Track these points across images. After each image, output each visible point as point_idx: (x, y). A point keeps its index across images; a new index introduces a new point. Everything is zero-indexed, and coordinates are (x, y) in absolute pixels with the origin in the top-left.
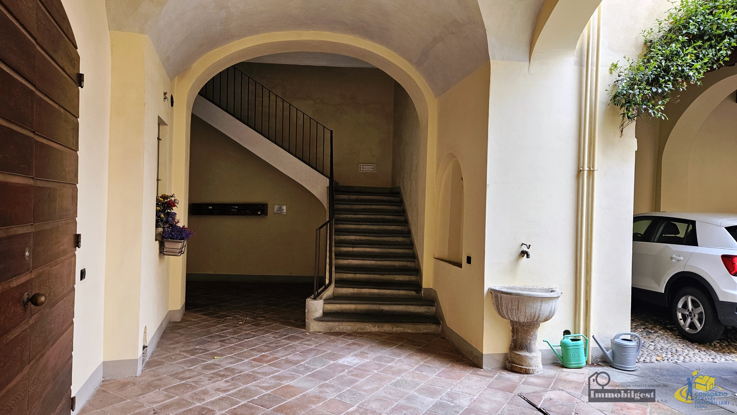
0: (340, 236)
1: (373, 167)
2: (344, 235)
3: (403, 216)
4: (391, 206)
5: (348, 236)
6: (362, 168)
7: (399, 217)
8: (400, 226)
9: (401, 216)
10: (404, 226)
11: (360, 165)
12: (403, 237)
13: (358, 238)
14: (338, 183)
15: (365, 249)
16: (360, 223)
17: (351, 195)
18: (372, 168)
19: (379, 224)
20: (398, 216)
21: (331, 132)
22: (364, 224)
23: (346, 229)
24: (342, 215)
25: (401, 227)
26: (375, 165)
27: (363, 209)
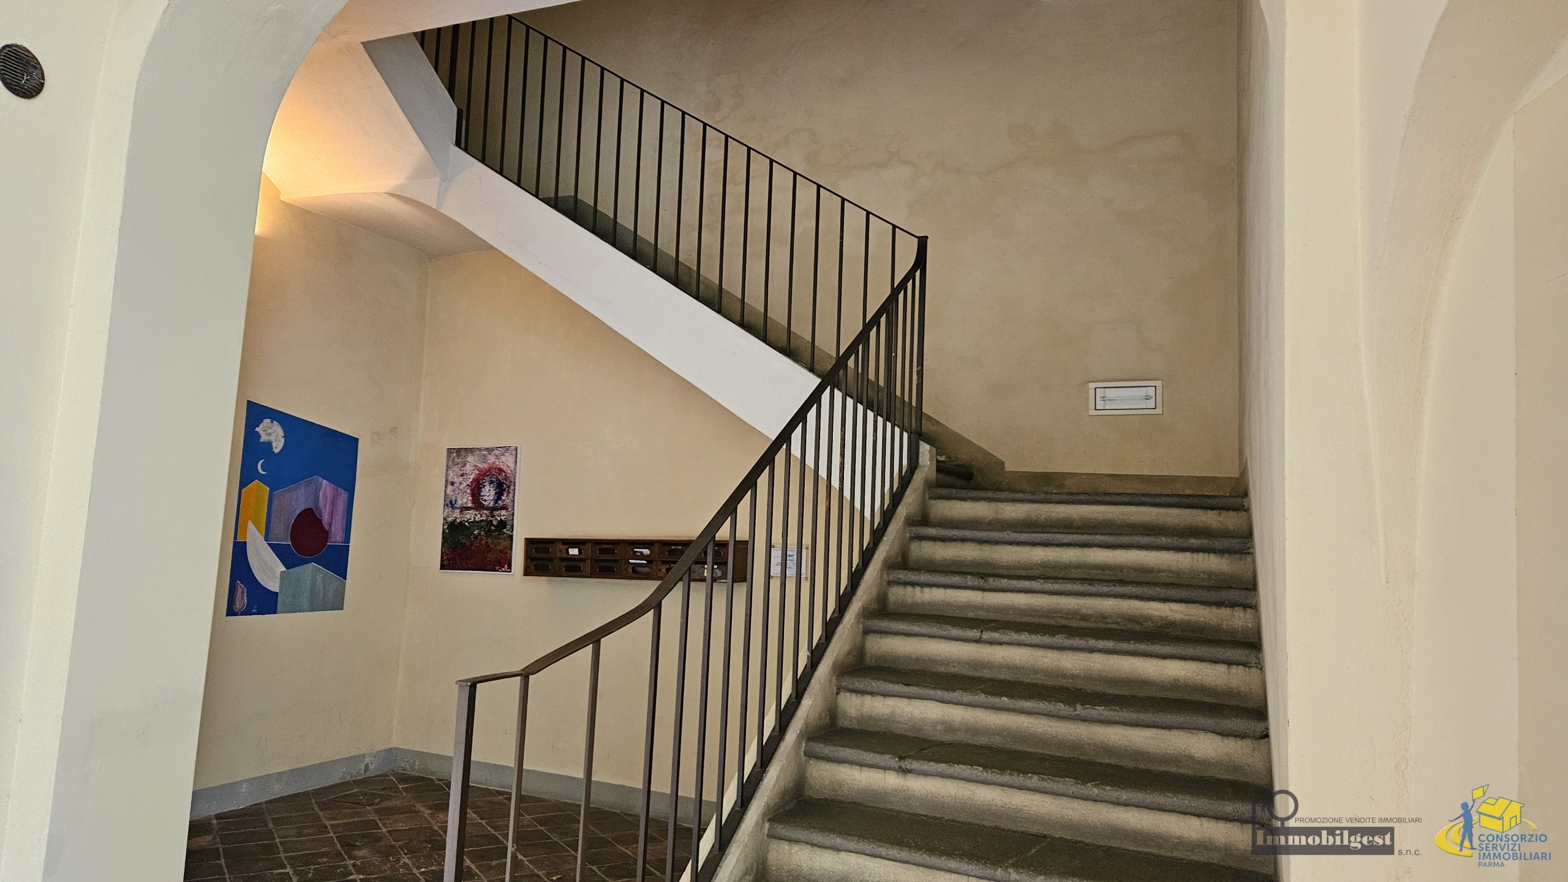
0: (868, 699)
1: (1151, 392)
2: (886, 695)
3: (1245, 607)
4: (1188, 554)
5: (905, 701)
6: (1104, 399)
7: (1225, 612)
8: (1215, 661)
9: (1232, 605)
10: (1238, 664)
11: (1092, 385)
12: (1224, 734)
13: (958, 715)
14: (1003, 463)
15: (972, 787)
16: (986, 635)
17: (1003, 501)
18: (1147, 398)
19: (1092, 643)
20: (1219, 604)
21: (923, 242)
22: (1006, 638)
23: (919, 659)
24: (927, 590)
25: (1222, 668)
26: (1158, 383)
27: (1045, 565)
